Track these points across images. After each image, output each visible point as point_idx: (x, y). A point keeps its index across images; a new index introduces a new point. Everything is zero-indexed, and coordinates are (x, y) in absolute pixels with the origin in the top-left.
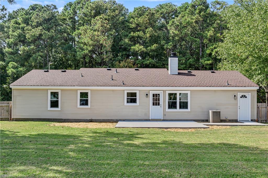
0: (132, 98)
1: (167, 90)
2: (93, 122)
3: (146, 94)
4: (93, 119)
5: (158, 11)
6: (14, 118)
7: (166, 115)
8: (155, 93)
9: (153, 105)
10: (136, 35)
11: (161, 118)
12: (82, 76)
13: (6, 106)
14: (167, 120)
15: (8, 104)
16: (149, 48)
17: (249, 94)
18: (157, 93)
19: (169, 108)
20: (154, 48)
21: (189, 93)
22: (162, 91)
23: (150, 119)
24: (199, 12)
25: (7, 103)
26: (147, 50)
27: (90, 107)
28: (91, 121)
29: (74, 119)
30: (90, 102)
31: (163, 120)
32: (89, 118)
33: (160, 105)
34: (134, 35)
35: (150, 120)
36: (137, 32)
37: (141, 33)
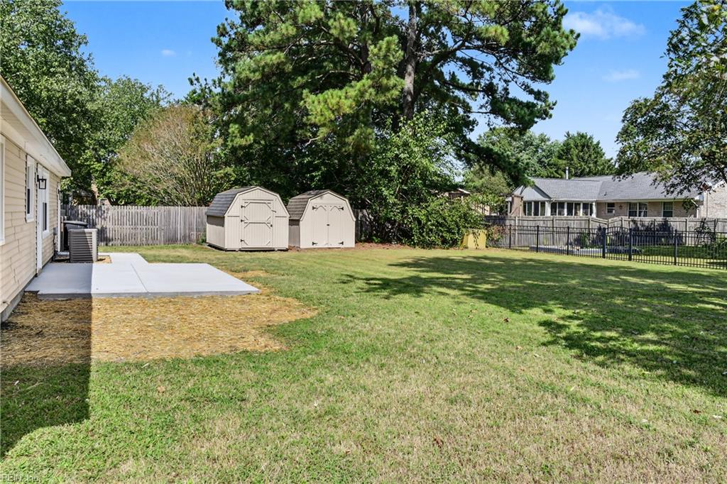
3: (37, 174)
23: (37, 272)
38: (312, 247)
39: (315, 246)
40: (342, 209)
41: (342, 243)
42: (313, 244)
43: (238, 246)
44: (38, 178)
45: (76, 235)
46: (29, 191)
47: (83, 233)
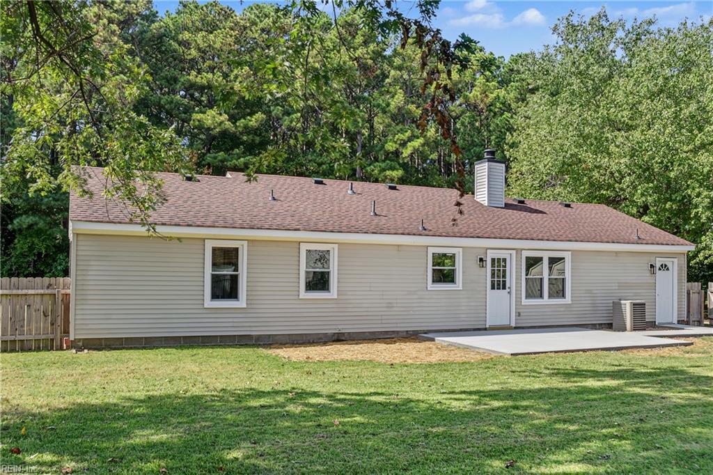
0: (444, 269)
1: (524, 250)
2: (343, 340)
3: (479, 257)
4: (343, 334)
5: (254, 23)
6: (76, 338)
7: (522, 314)
8: (496, 257)
9: (492, 289)
10: (204, 82)
11: (508, 324)
12: (274, 199)
13: (42, 295)
14: (523, 328)
15: (48, 288)
16: (241, 123)
17: (673, 262)
18: (502, 257)
19: (527, 297)
20: (255, 124)
21: (567, 256)
22: (514, 251)
23: (487, 326)
24: (363, 42)
25: (47, 284)
26: (236, 127)
27: (336, 297)
28: (339, 339)
29: (289, 335)
30: (336, 280)
31: (516, 328)
32: (331, 330)
33: (507, 288)
34: (198, 80)
35: (486, 329)
36: (206, 74)
37: (219, 77)
44: (481, 260)
45: (617, 306)
46: (453, 270)
47: (621, 304)
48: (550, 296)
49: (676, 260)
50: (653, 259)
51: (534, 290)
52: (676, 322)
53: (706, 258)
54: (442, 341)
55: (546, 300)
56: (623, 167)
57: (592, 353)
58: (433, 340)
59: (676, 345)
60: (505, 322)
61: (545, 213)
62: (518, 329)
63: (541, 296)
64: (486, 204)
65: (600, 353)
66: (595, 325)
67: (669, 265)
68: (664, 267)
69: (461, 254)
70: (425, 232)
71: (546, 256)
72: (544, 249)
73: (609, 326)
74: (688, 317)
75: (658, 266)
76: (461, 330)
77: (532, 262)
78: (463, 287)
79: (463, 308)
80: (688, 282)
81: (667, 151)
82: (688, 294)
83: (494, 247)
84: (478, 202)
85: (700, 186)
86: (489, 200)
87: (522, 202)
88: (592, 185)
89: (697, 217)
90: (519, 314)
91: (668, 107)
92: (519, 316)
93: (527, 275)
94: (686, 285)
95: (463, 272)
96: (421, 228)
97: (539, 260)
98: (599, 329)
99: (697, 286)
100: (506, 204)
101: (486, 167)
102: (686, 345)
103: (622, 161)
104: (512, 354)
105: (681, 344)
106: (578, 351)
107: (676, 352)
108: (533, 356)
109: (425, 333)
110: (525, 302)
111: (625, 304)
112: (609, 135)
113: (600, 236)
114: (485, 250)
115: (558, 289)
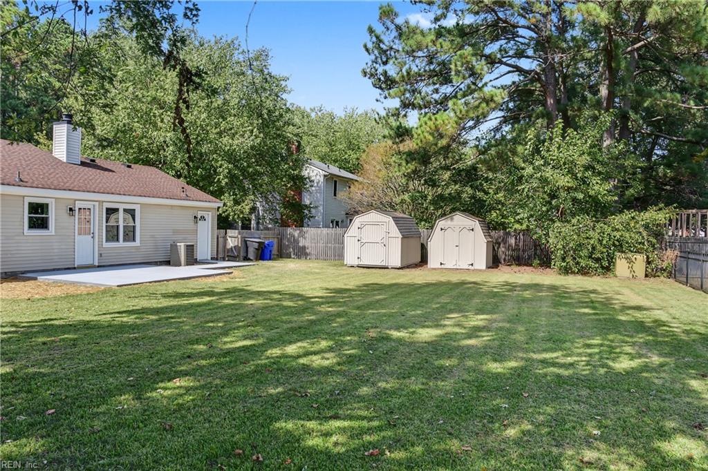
0: (38, 216)
1: (104, 201)
3: (69, 207)
7: (103, 255)
8: (82, 207)
9: (79, 234)
11: (92, 263)
14: (104, 266)
17: (208, 214)
18: (87, 207)
19: (107, 241)
21: (137, 208)
22: (97, 203)
23: (76, 266)
31: (99, 266)
33: (91, 233)
35: (75, 268)
38: (440, 267)
39: (443, 266)
40: (473, 230)
41: (472, 265)
42: (441, 264)
43: (356, 263)
44: (71, 209)
45: (174, 247)
46: (47, 218)
47: (177, 246)
48: (125, 240)
49: (210, 213)
50: (195, 212)
51: (112, 234)
52: (210, 259)
53: (224, 212)
54: (46, 279)
55: (121, 243)
56: (168, 139)
57: (173, 281)
58: (35, 279)
59: (224, 274)
60: (89, 262)
61: (114, 172)
62: (101, 267)
63: (118, 240)
64: (65, 161)
65: (178, 281)
66: (156, 262)
67: (206, 217)
68: (203, 218)
69: (54, 203)
70: (21, 183)
71: (121, 207)
72: (121, 202)
73: (168, 263)
74: (217, 255)
75: (199, 217)
76: (54, 270)
77: (111, 211)
78: (55, 232)
79: (56, 251)
80: (218, 229)
81: (201, 131)
82: (218, 238)
83: (81, 199)
84: (55, 158)
85: (222, 160)
86: (68, 157)
87: (93, 161)
88: (140, 150)
89: (219, 181)
90: (101, 255)
91: (202, 99)
92: (101, 256)
93: (107, 222)
94: (216, 231)
95: (56, 220)
96: (17, 180)
97: (116, 210)
98: (160, 265)
99: (223, 231)
100: (81, 162)
101: (66, 128)
102: (229, 273)
103: (168, 135)
104: (118, 286)
105: (227, 273)
106: (163, 281)
107: (225, 279)
108: (137, 286)
109: (23, 274)
110: (106, 245)
111: (180, 246)
112: (156, 112)
113: (161, 194)
114: (72, 201)
115: (130, 234)
